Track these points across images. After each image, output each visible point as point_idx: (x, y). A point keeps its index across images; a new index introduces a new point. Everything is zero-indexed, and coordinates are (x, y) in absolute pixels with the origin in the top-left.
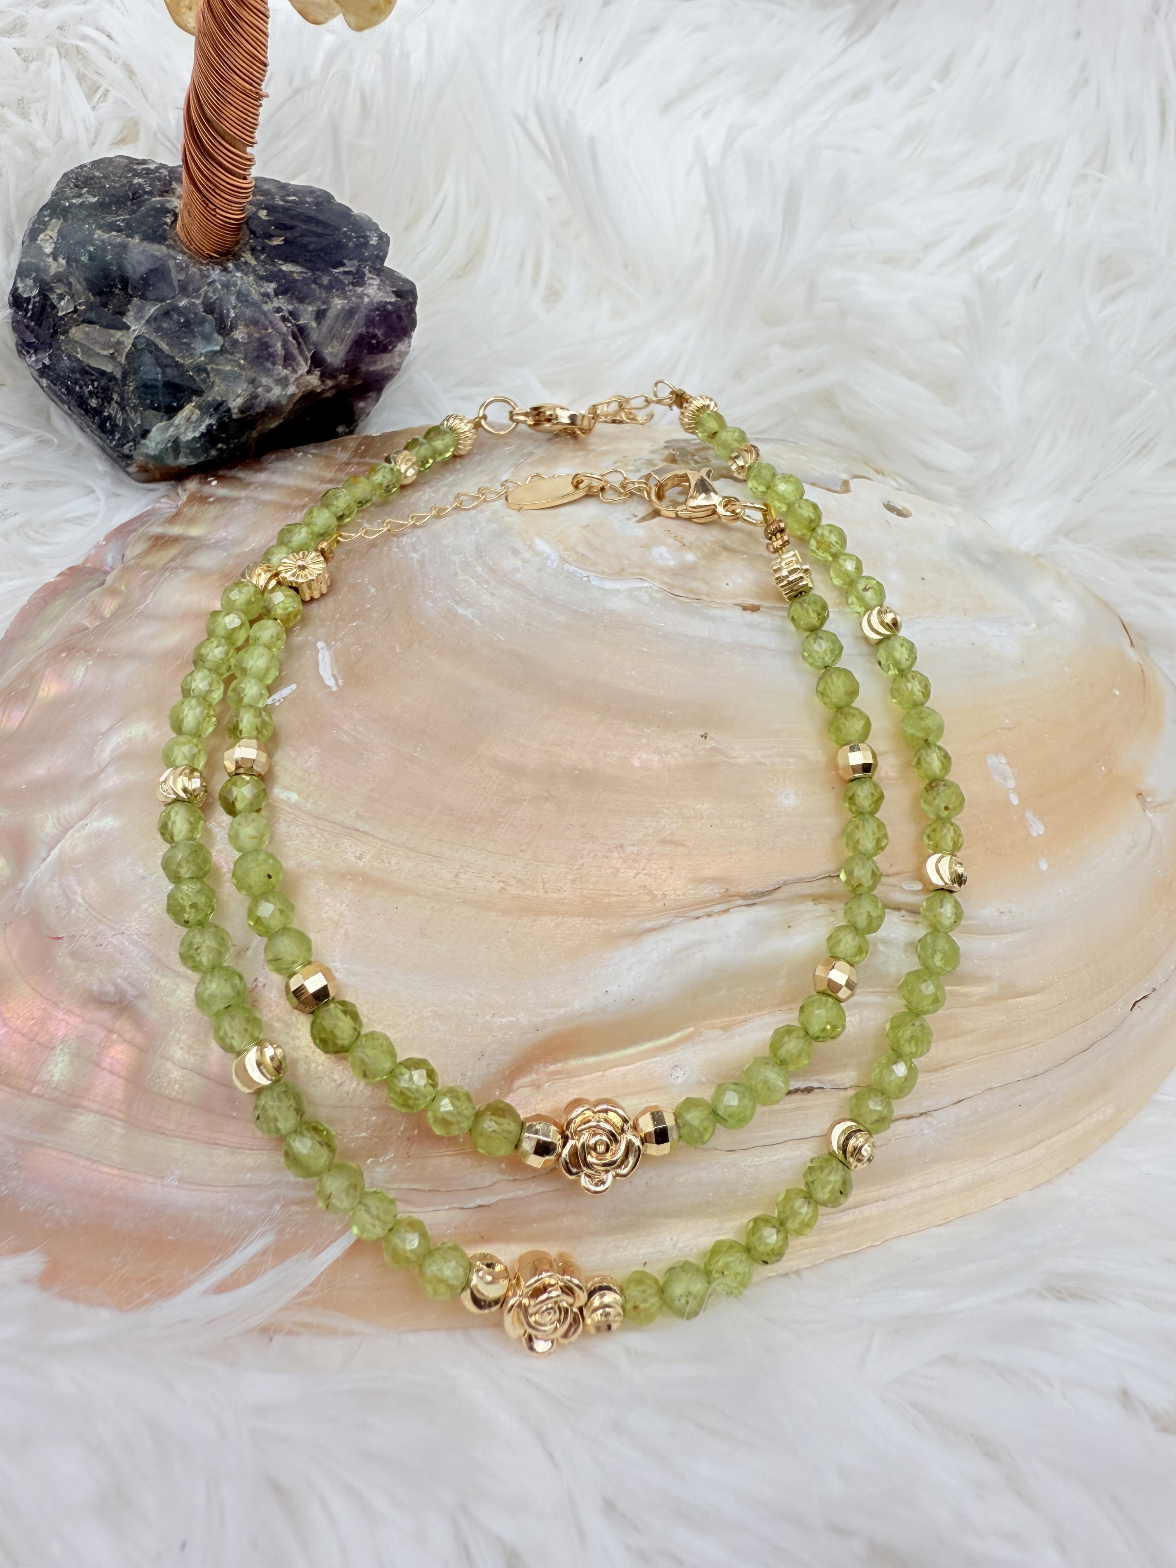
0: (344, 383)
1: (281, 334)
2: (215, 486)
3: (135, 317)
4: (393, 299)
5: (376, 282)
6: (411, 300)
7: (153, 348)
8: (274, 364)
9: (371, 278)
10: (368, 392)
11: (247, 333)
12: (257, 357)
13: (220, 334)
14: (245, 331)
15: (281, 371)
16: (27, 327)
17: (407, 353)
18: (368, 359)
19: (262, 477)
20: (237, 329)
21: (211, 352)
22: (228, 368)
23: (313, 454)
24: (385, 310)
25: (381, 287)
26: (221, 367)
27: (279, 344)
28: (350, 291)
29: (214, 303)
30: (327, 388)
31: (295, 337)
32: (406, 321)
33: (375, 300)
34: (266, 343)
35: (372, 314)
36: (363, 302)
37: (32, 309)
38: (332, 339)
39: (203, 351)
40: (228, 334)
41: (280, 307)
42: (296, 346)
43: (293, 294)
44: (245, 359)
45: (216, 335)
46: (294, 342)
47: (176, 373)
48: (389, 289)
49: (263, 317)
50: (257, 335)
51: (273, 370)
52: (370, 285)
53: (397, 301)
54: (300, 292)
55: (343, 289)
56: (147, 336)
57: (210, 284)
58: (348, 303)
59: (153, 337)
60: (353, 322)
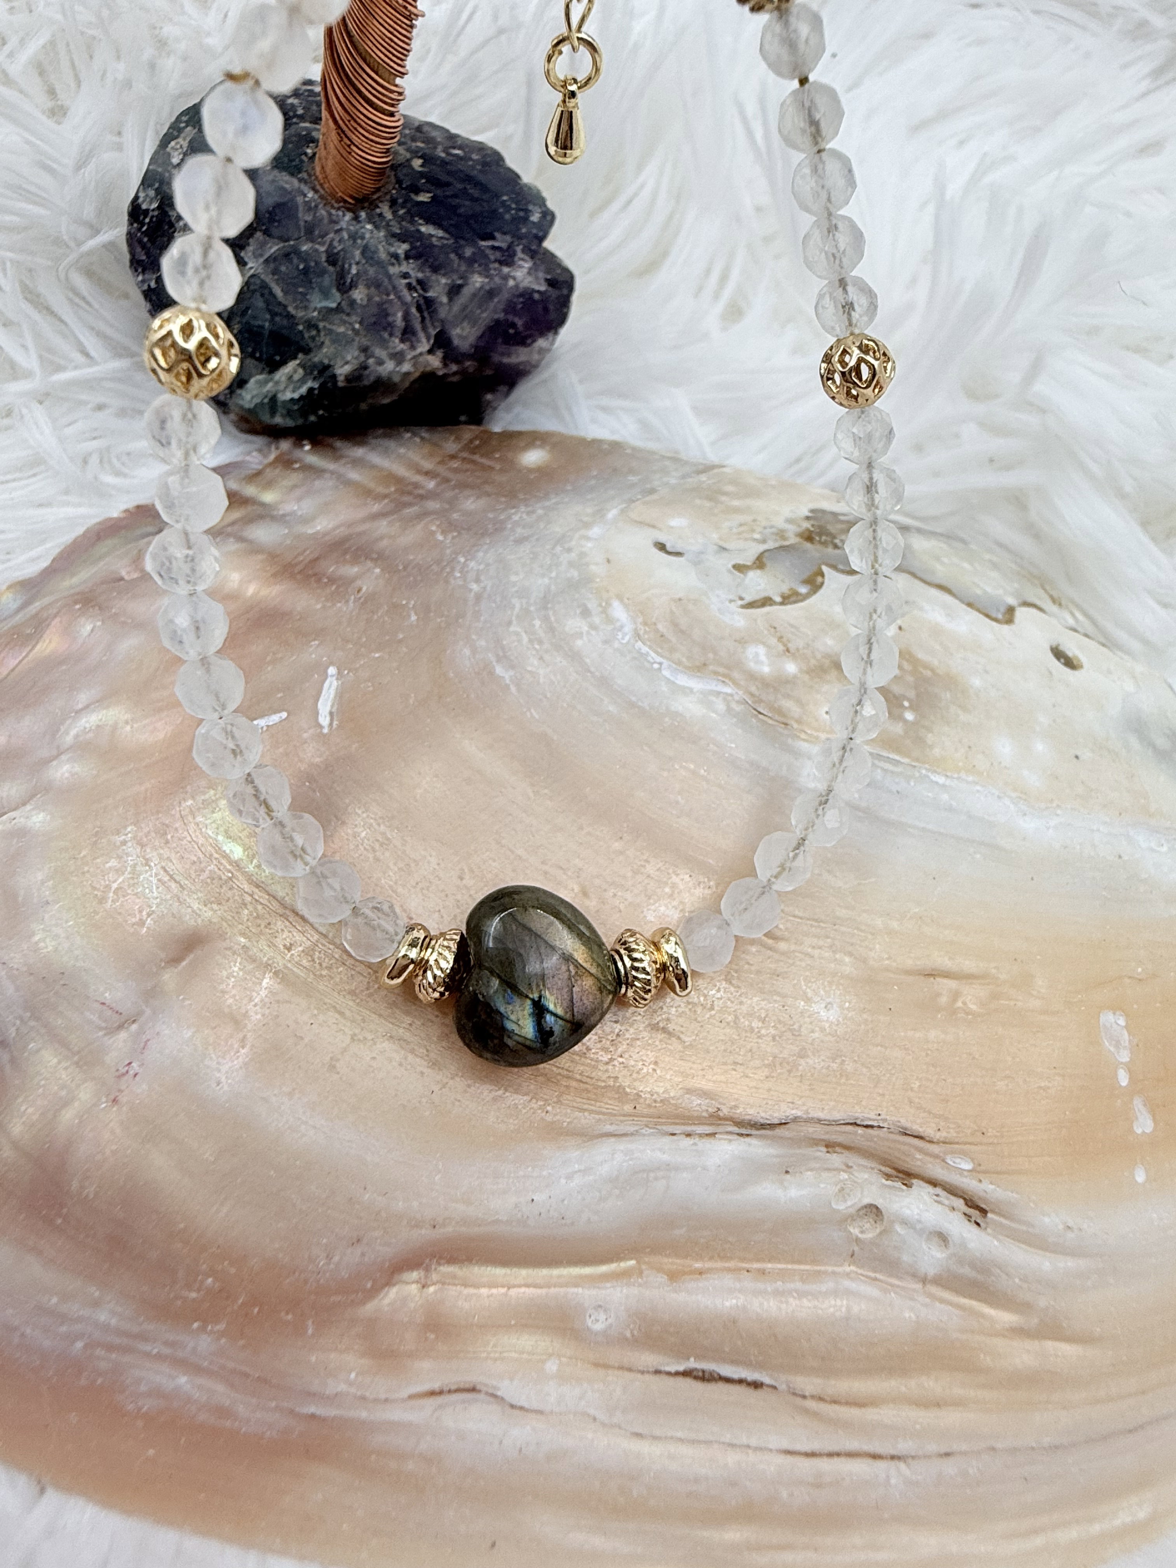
0: (471, 370)
1: (404, 303)
2: (308, 452)
3: (254, 253)
4: (543, 288)
5: (527, 265)
6: (565, 292)
7: (266, 291)
8: (391, 335)
9: (523, 259)
10: (500, 385)
11: (368, 295)
12: (375, 323)
13: (339, 290)
14: (366, 292)
15: (397, 345)
16: (140, 241)
17: (548, 350)
18: (501, 348)
19: (359, 452)
20: (356, 287)
21: (325, 308)
22: (341, 329)
23: (422, 438)
24: (531, 298)
25: (532, 272)
26: (334, 328)
27: (400, 315)
28: (495, 269)
29: (337, 253)
30: (451, 372)
31: (419, 308)
32: (553, 315)
33: (522, 285)
34: (386, 309)
35: (515, 300)
36: (506, 284)
37: (149, 223)
38: (463, 320)
39: (319, 306)
40: (347, 292)
41: (407, 273)
42: (420, 319)
43: (427, 261)
44: (361, 323)
45: (334, 291)
46: (418, 315)
47: (285, 322)
48: (541, 275)
49: (386, 280)
50: (377, 299)
51: (388, 342)
52: (521, 267)
53: (546, 291)
54: (436, 260)
55: (487, 265)
56: (262, 276)
57: (338, 231)
58: (488, 283)
59: (269, 279)
60: (492, 305)
